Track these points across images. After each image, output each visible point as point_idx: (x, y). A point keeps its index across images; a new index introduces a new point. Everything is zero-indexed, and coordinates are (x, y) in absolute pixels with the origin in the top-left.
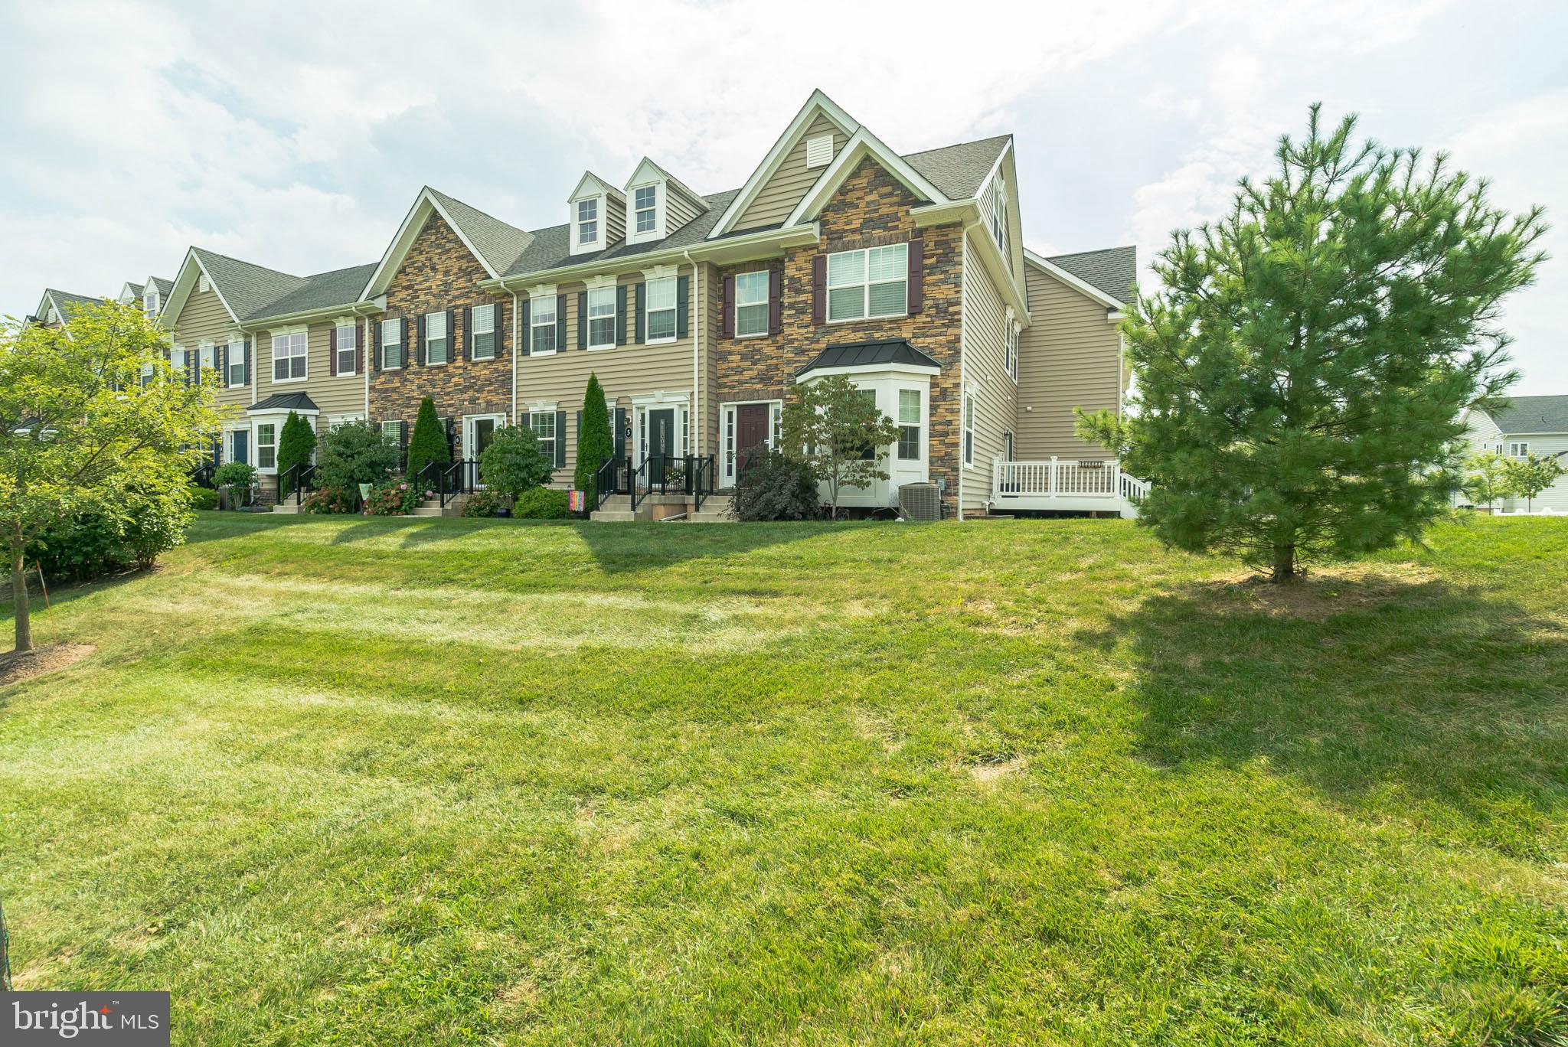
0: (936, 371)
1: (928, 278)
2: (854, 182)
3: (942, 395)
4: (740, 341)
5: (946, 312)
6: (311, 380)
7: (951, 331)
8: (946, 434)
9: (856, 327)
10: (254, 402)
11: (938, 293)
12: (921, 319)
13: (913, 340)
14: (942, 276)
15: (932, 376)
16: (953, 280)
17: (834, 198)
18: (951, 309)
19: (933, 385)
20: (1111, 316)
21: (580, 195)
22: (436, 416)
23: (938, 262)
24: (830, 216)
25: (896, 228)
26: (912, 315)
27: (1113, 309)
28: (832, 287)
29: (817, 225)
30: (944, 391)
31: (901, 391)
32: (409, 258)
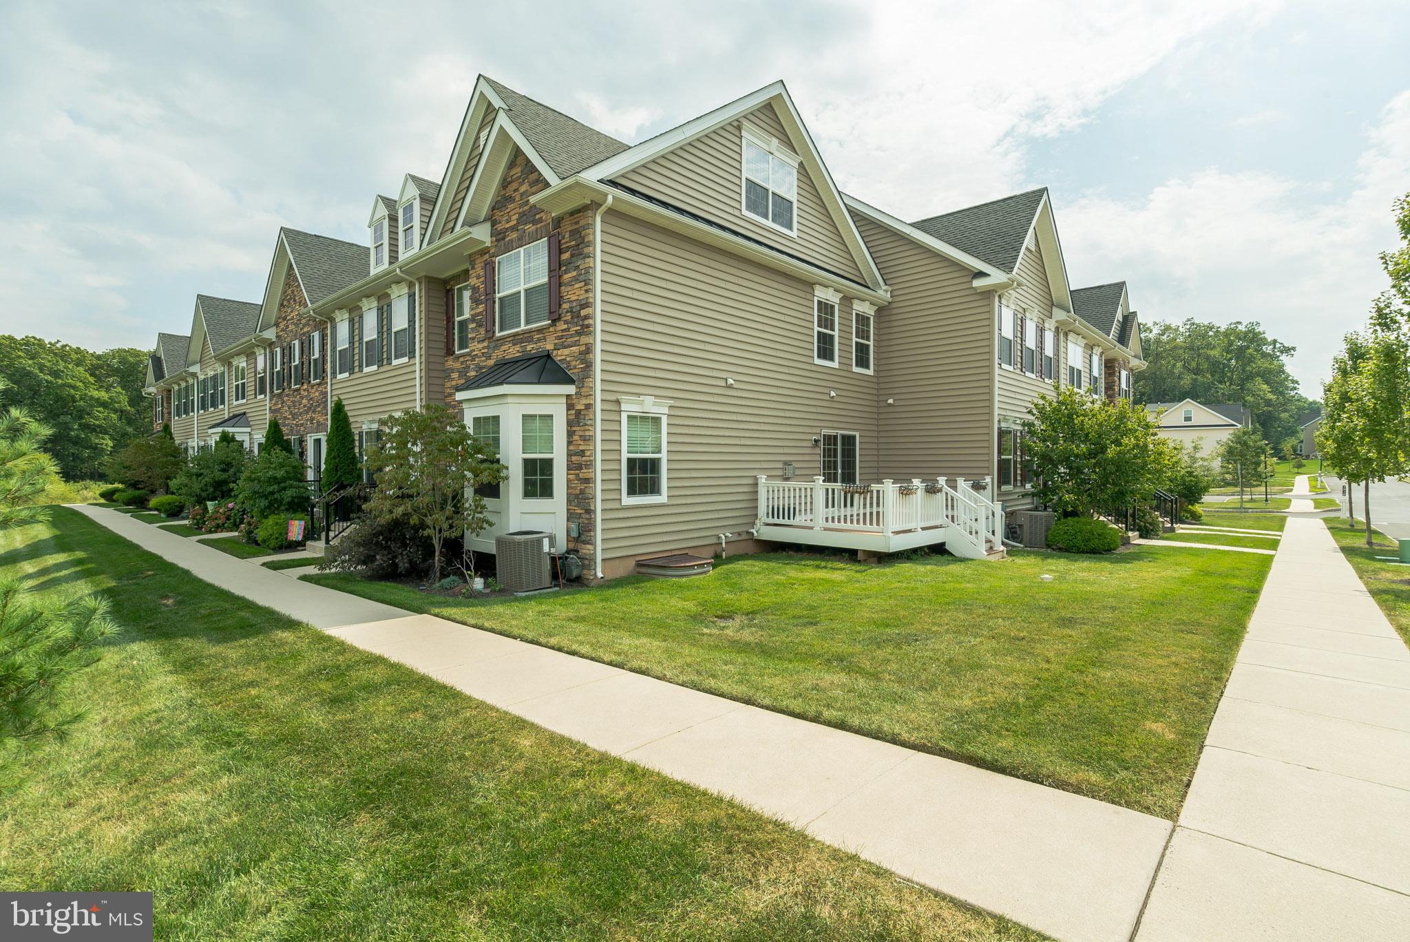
0: (570, 389)
1: (566, 276)
2: (512, 174)
3: (578, 419)
4: (459, 357)
5: (579, 316)
6: (249, 402)
7: (584, 340)
8: (580, 467)
9: (516, 339)
10: (226, 417)
11: (572, 294)
12: (561, 326)
13: (555, 352)
14: (574, 273)
15: (568, 396)
16: (582, 278)
17: (498, 193)
18: (583, 313)
19: (570, 407)
20: (977, 283)
21: (375, 219)
22: (283, 436)
23: (572, 256)
24: (498, 214)
25: (541, 220)
26: (554, 321)
27: (981, 274)
28: (501, 295)
29: (488, 226)
30: (578, 412)
31: (523, 416)
32: (284, 292)
